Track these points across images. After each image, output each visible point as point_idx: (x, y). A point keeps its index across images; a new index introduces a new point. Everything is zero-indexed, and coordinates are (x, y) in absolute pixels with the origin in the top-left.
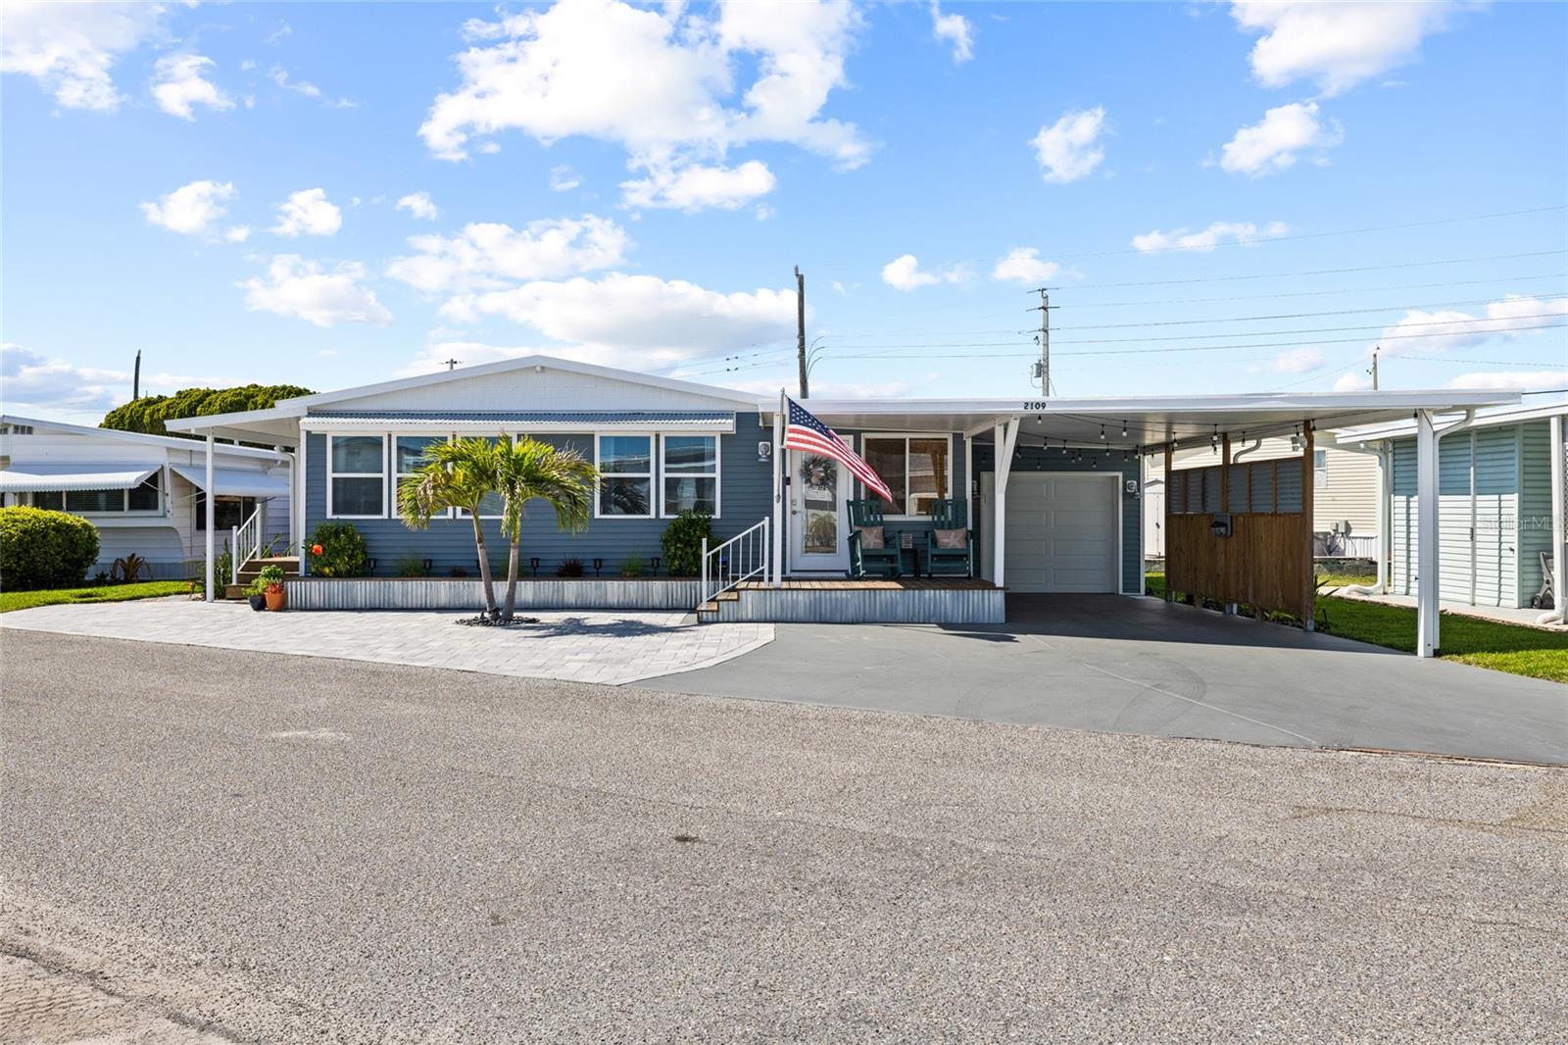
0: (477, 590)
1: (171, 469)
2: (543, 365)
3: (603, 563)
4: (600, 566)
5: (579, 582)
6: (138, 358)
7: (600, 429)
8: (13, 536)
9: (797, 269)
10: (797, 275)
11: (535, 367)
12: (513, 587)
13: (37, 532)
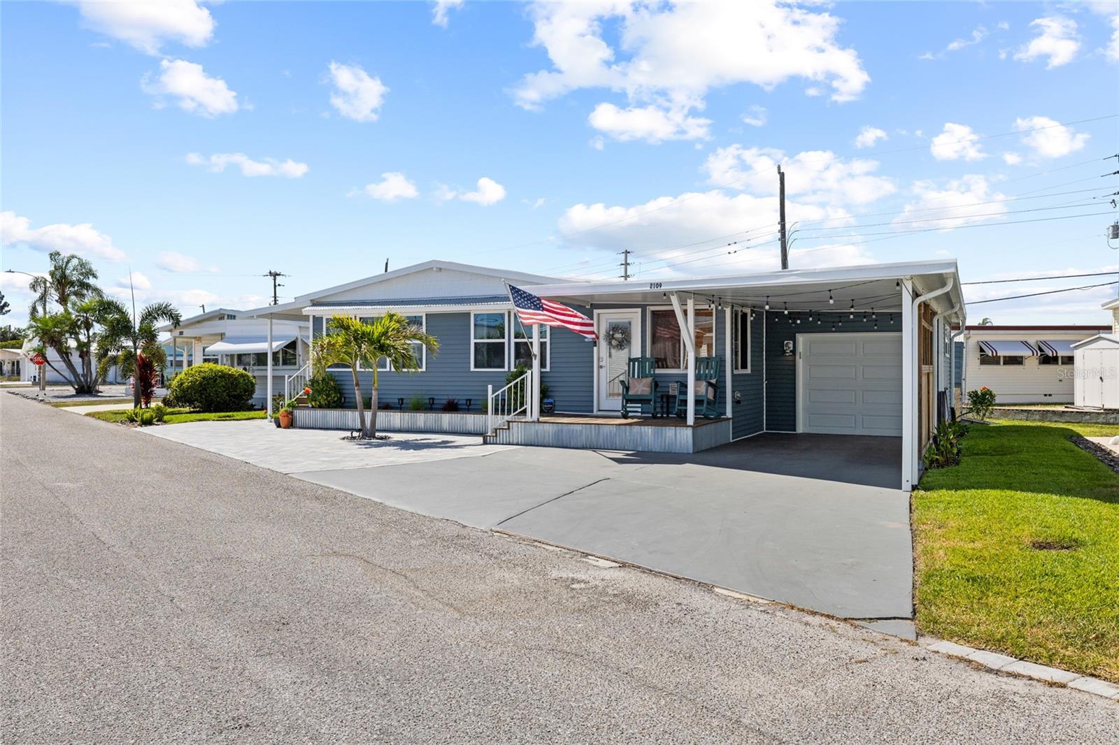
0: (352, 417)
1: (302, 340)
2: (440, 267)
3: (472, 402)
4: (470, 405)
5: (450, 415)
6: (387, 264)
7: (474, 309)
8: (197, 380)
9: (779, 168)
10: (779, 173)
11: (432, 268)
12: (374, 416)
13: (210, 378)
